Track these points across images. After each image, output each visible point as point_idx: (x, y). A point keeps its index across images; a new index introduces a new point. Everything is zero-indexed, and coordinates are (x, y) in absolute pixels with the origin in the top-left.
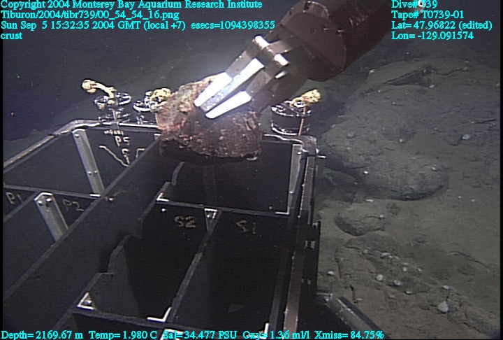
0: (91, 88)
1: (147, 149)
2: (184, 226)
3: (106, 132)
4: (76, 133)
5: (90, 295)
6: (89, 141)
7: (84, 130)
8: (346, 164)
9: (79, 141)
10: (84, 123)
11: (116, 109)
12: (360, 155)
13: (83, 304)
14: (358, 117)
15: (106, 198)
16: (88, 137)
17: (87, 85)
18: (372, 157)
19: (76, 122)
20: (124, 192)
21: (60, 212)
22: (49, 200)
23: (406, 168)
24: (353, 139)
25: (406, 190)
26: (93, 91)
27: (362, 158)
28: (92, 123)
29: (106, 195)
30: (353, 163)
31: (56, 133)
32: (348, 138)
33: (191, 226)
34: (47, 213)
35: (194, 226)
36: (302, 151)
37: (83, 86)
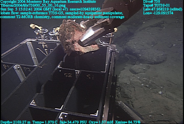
0: (33, 27)
1: (54, 49)
2: (68, 77)
3: (39, 43)
4: (28, 43)
5: (34, 101)
6: (33, 46)
7: (31, 42)
8: (134, 52)
9: (29, 46)
10: (31, 40)
11: (42, 34)
12: (138, 50)
13: (32, 104)
14: (138, 37)
15: (39, 67)
16: (32, 45)
17: (32, 26)
18: (142, 51)
19: (28, 39)
20: (46, 64)
21: (23, 72)
22: (19, 67)
23: (153, 54)
24: (136, 45)
25: (153, 61)
26: (34, 28)
27: (139, 51)
28: (34, 40)
29: (40, 66)
30: (136, 52)
31: (21, 43)
32: (135, 44)
33: (70, 77)
34: (18, 72)
35: (71, 77)
36: (110, 50)
37: (30, 26)
